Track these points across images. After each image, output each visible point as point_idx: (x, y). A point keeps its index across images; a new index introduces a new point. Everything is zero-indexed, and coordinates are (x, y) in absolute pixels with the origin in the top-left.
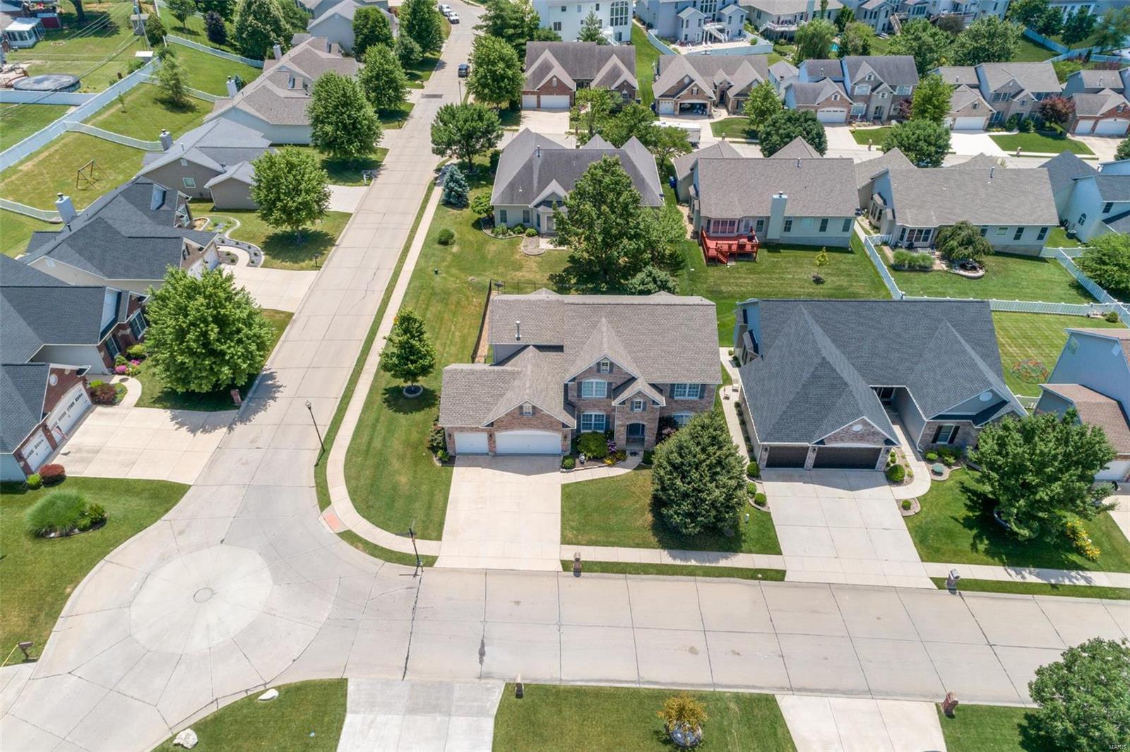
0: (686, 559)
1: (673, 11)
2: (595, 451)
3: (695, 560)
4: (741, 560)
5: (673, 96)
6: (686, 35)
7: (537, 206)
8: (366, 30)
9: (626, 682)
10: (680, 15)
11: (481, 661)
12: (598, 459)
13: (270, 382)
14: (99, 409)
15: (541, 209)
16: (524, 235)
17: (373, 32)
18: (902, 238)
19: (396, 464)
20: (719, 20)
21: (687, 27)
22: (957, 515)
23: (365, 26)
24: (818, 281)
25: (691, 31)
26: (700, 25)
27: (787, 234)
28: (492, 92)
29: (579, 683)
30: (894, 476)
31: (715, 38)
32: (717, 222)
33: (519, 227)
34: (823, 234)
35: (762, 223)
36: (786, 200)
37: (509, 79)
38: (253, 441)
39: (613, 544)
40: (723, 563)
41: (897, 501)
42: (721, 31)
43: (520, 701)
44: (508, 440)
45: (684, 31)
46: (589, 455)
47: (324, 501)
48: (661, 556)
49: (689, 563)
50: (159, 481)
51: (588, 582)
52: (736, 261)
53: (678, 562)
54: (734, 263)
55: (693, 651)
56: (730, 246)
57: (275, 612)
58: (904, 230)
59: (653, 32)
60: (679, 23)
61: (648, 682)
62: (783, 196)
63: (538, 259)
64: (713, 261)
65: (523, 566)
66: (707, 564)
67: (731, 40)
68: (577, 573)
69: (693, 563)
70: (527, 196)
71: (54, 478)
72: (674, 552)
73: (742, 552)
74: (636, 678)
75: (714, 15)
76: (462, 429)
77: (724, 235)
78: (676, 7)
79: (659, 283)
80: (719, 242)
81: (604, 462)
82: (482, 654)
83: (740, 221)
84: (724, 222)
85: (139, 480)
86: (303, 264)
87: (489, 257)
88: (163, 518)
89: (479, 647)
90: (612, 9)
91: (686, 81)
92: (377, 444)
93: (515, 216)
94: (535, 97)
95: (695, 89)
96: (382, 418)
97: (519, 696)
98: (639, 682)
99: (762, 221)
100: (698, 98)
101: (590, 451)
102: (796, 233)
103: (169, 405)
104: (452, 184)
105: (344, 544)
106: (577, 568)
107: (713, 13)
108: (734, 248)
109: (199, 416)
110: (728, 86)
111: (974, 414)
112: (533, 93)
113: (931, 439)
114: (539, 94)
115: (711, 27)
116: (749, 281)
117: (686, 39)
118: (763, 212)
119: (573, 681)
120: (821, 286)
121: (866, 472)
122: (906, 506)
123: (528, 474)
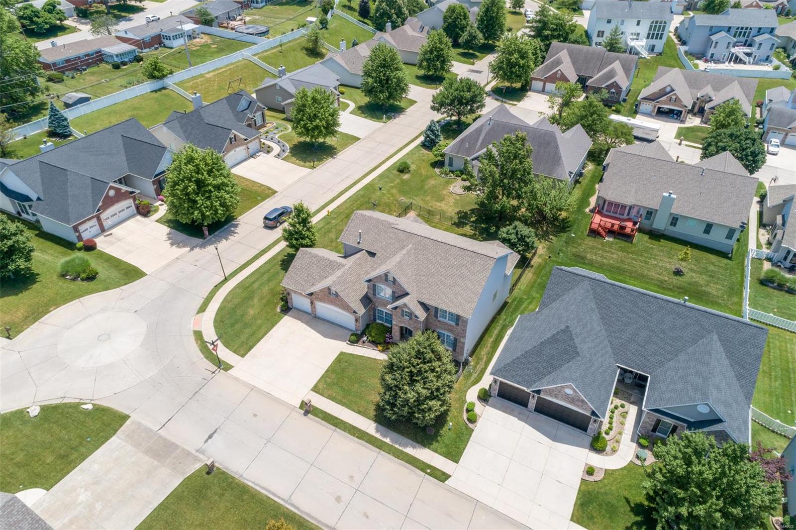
0: (385, 436)
1: (707, 32)
2: (374, 337)
3: (391, 439)
4: (424, 454)
5: (653, 100)
6: (713, 54)
7: (473, 160)
8: (450, 20)
9: (279, 497)
10: (711, 37)
11: (206, 441)
12: (375, 343)
13: (232, 229)
14: (139, 217)
15: (474, 162)
16: (460, 178)
17: (455, 22)
18: (785, 259)
19: (256, 300)
20: (750, 45)
21: (715, 47)
22: (631, 499)
23: (450, 17)
24: (678, 273)
25: (720, 51)
26: (727, 47)
27: (672, 228)
28: (505, 74)
29: (250, 484)
30: (597, 445)
31: (741, 60)
32: (611, 204)
33: (458, 172)
34: (706, 236)
35: (650, 213)
36: (674, 199)
37: (520, 67)
38: (196, 261)
39: (343, 404)
40: (409, 450)
41: (586, 464)
42: (748, 55)
43: (206, 476)
44: (325, 309)
45: (711, 51)
46: (370, 338)
47: (202, 309)
48: (369, 426)
49: (384, 440)
50: (134, 266)
51: (311, 423)
52: (615, 238)
53: (378, 436)
54: (611, 239)
55: (338, 499)
56: (613, 225)
57: (127, 362)
58: (789, 252)
59: (685, 48)
60: (709, 43)
61: (292, 505)
62: (672, 196)
63: (458, 197)
64: (594, 233)
65: (276, 394)
66: (397, 446)
67: (756, 63)
68: (307, 413)
69: (388, 440)
71: (90, 247)
72: (381, 427)
73: (429, 448)
74: (286, 498)
75: (746, 41)
76: (295, 292)
77: (615, 215)
78: (711, 30)
79: (519, 236)
80: (603, 219)
81: (377, 347)
82: (210, 437)
83: (631, 208)
84: (617, 205)
85: (126, 262)
86: (307, 164)
87: (426, 187)
88: (121, 288)
89: (212, 432)
90: (651, 26)
91: (668, 89)
92: (256, 285)
93: (458, 164)
94: (541, 83)
95: (674, 97)
96: (272, 270)
97: (208, 473)
98: (287, 502)
99: (652, 212)
100: (675, 105)
101: (371, 335)
102: (680, 230)
103: (172, 225)
105: (192, 338)
106: (307, 409)
107: (746, 38)
108: (616, 227)
109: (182, 236)
110: (709, 99)
111: (692, 420)
112: (541, 80)
114: (546, 81)
115: (739, 51)
116: (615, 256)
117: (712, 57)
118: (653, 204)
119: (248, 480)
120: (680, 278)
121: (577, 432)
122: (590, 471)
123: (326, 336)
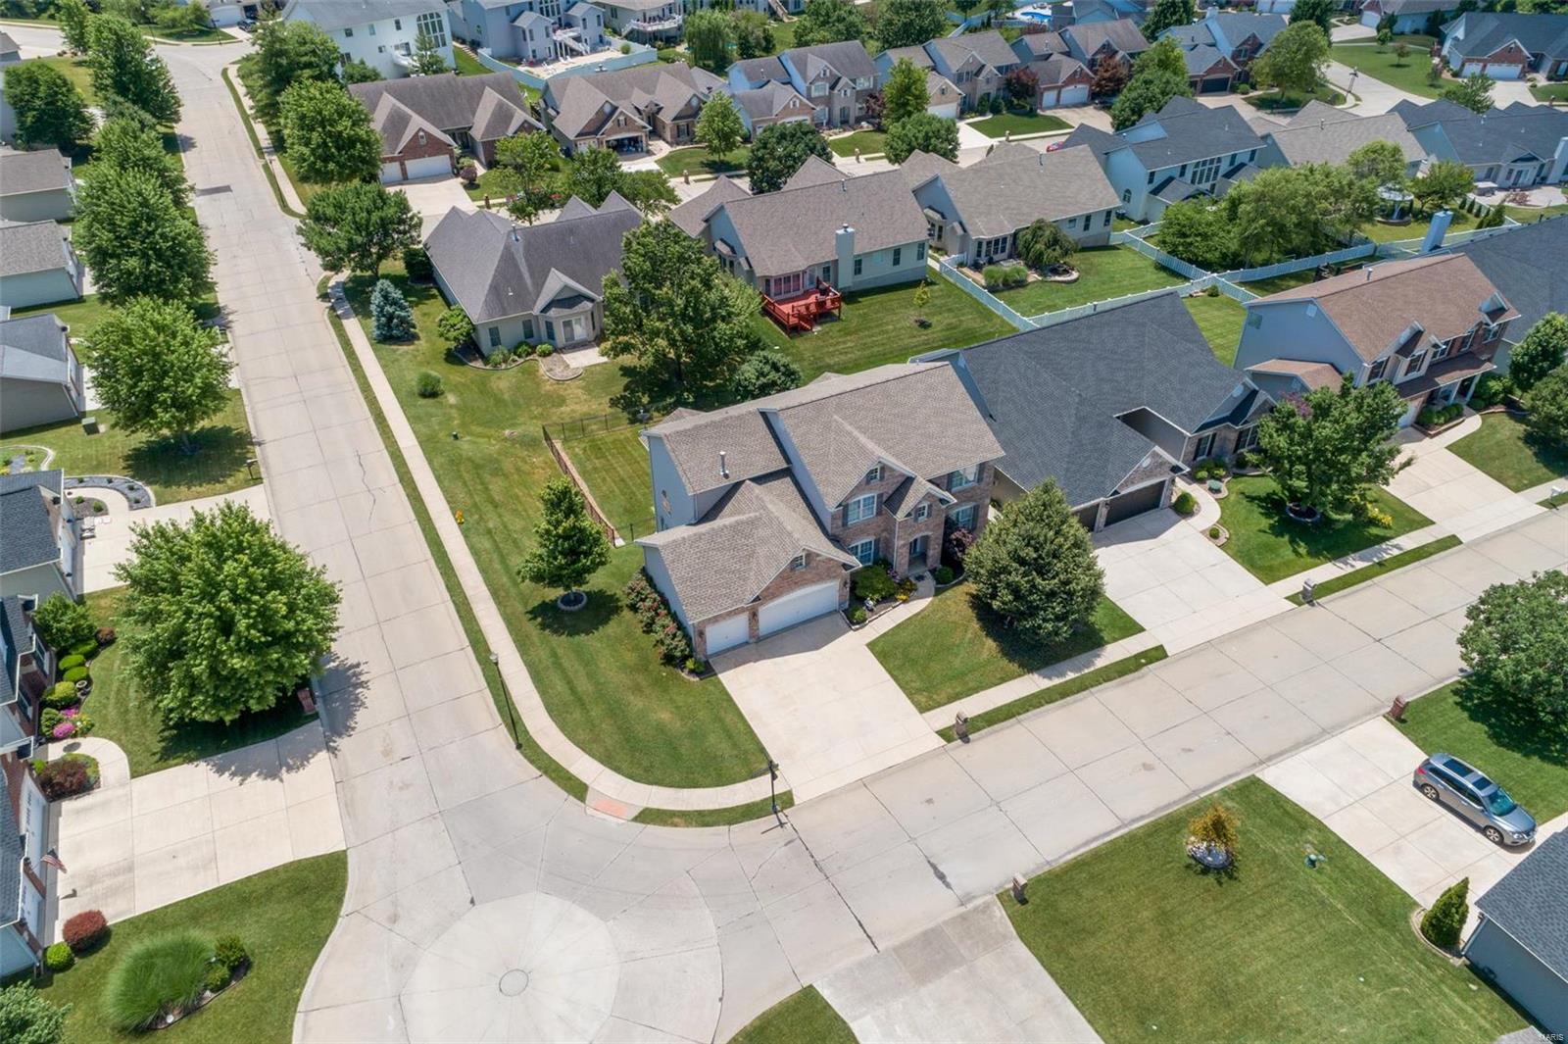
0: (1062, 674)
1: (505, 19)
2: (882, 590)
3: (1071, 671)
4: (1114, 652)
5: (595, 133)
6: (534, 51)
7: (545, 310)
8: (38, 102)
9: (1112, 831)
10: (516, 23)
11: (948, 886)
12: (888, 598)
13: (332, 664)
14: (67, 806)
15: (553, 312)
16: (534, 356)
17: (52, 103)
18: (979, 255)
19: (637, 703)
20: (569, 25)
21: (532, 39)
22: (1262, 527)
23: (34, 95)
24: (924, 325)
25: (538, 44)
26: (548, 35)
27: (859, 278)
29: (1070, 857)
30: (1184, 508)
31: (572, 50)
32: (778, 280)
33: (525, 347)
34: (897, 268)
35: (829, 269)
36: (853, 233)
38: (387, 753)
39: (976, 690)
40: (1100, 663)
41: (1203, 532)
42: (577, 39)
43: (1029, 907)
44: (775, 613)
45: (530, 46)
46: (876, 596)
47: (577, 789)
48: (1032, 684)
49: (1068, 678)
50: (285, 866)
51: (984, 743)
52: (820, 324)
53: (1057, 681)
54: (819, 328)
55: (1147, 767)
56: (807, 307)
57: (639, 955)
58: (980, 244)
59: (485, 52)
60: (519, 36)
61: (1134, 821)
62: (850, 230)
64: (794, 331)
65: (900, 759)
66: (1086, 671)
67: (594, 50)
68: (964, 738)
69: (1071, 675)
70: (524, 299)
71: (91, 937)
72: (1043, 671)
73: (1108, 643)
74: (1116, 823)
75: (560, 19)
76: (716, 619)
77: (788, 295)
78: (508, 13)
79: (782, 369)
80: (795, 304)
81: (896, 600)
82: (942, 877)
83: (804, 272)
84: (787, 279)
85: (249, 878)
86: (230, 482)
87: (506, 397)
88: (343, 912)
89: (932, 871)
90: (420, 26)
91: (607, 109)
92: (584, 686)
93: (512, 333)
94: (396, 165)
95: (622, 118)
96: (560, 651)
97: (1023, 901)
98: (1126, 826)
99: (828, 268)
100: (629, 131)
101: (876, 591)
102: (872, 273)
103: (192, 754)
104: (389, 309)
105: (651, 828)
106: (962, 732)
107: (557, 16)
108: (813, 308)
109: (263, 750)
110: (655, 109)
111: (1228, 414)
112: (392, 160)
113: (1192, 457)
114: (401, 160)
115: (564, 36)
116: (849, 344)
117: (534, 57)
118: (826, 255)
119: (1060, 857)
120: (929, 331)
121: (1152, 514)
122: (1214, 535)
123: (817, 647)
